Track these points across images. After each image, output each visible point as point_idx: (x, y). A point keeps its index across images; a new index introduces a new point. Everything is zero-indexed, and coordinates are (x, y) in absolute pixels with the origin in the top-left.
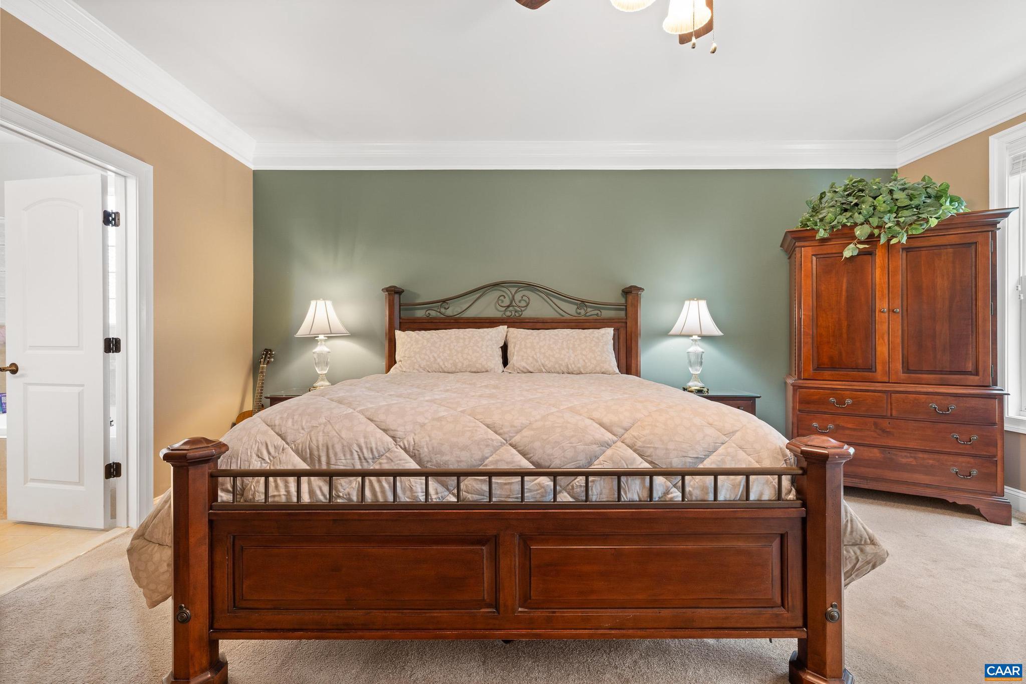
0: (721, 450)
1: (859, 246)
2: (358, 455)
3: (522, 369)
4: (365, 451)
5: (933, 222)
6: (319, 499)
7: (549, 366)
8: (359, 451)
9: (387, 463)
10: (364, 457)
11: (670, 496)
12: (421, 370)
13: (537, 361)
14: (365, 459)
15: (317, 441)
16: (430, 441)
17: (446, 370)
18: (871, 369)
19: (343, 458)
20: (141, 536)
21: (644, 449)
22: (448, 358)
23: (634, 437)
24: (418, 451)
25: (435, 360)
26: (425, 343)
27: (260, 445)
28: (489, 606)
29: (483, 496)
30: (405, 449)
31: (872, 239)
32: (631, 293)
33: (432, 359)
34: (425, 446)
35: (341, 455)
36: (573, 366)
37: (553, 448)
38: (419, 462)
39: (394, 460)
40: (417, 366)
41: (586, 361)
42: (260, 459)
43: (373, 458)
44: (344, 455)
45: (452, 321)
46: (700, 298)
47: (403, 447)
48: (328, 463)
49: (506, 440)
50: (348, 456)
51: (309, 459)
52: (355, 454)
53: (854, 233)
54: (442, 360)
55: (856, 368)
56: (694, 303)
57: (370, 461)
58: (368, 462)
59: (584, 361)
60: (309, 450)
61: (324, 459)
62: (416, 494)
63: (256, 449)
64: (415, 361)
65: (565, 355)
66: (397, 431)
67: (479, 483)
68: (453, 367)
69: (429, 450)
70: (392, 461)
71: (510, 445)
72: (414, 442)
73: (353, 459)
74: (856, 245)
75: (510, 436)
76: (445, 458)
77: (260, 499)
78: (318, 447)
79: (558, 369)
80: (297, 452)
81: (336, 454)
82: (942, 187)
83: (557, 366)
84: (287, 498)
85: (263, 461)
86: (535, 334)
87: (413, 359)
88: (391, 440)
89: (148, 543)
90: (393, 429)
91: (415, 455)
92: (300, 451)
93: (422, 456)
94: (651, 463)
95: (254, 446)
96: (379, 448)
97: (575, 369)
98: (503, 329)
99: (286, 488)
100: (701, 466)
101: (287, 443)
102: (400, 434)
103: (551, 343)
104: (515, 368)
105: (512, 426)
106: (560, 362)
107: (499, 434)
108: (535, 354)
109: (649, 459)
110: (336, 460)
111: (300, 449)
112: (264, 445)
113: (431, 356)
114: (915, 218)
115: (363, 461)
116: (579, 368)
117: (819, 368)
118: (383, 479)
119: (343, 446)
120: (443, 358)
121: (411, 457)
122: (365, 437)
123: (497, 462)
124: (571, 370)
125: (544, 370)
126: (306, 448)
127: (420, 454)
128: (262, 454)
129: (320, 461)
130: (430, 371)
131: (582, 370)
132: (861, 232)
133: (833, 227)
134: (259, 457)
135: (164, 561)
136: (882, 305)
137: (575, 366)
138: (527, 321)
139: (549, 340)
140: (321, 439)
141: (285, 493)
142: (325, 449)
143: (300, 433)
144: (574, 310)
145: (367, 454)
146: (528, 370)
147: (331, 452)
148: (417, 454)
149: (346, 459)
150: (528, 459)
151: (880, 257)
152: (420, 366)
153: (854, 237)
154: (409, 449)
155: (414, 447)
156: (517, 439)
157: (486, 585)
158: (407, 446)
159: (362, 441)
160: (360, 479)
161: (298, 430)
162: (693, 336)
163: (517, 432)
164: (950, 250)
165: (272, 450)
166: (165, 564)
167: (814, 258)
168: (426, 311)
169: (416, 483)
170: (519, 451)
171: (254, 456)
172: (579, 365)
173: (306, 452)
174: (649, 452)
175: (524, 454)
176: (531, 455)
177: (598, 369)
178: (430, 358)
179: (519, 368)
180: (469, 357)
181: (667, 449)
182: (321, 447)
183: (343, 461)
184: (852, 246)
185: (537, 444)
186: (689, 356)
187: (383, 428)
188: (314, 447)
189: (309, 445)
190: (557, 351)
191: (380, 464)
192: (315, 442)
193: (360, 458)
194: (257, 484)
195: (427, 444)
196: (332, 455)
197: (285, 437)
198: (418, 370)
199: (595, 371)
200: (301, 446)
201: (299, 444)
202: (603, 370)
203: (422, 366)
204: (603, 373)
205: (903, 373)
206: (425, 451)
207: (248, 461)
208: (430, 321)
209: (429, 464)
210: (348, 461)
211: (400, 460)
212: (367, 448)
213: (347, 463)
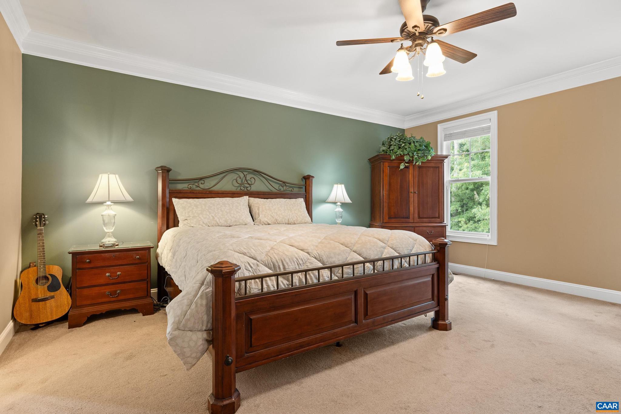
0: (415, 246)
1: (405, 164)
2: (297, 263)
3: (265, 223)
4: (299, 260)
5: (430, 158)
6: (282, 287)
7: (279, 220)
8: (297, 260)
9: (310, 265)
10: (300, 263)
11: (405, 265)
12: (204, 225)
13: (273, 218)
14: (300, 264)
15: (275, 258)
16: (325, 252)
17: (220, 224)
18: (408, 218)
19: (291, 265)
20: (177, 328)
21: (397, 248)
22: (221, 216)
23: (392, 244)
24: (322, 258)
25: (214, 218)
26: (204, 207)
27: (245, 263)
28: (353, 323)
29: (349, 274)
30: (315, 258)
31: (410, 162)
32: (307, 179)
33: (211, 218)
34: (324, 255)
35: (289, 264)
36: (291, 220)
37: (370, 251)
38: (323, 263)
39: (313, 263)
40: (201, 223)
41: (298, 217)
42: (248, 271)
43: (303, 264)
44: (291, 263)
45: (207, 192)
46: (341, 184)
47: (314, 257)
48: (284, 268)
49: (351, 250)
50: (293, 264)
51: (273, 268)
52: (296, 262)
53: (404, 158)
54: (218, 218)
55: (403, 218)
56: (339, 186)
57: (302, 265)
58: (301, 265)
59: (297, 217)
60: (272, 263)
61: (281, 267)
62: (324, 278)
63: (244, 266)
64: (200, 219)
65: (287, 214)
66: (308, 250)
67: (347, 269)
68: (225, 223)
69: (326, 256)
70: (312, 264)
71: (353, 251)
72: (318, 254)
73: (295, 265)
74: (404, 164)
75: (352, 248)
76: (334, 259)
77: (254, 292)
78: (277, 261)
79: (284, 222)
80: (266, 266)
81: (287, 264)
82: (428, 143)
83: (283, 220)
84: (267, 289)
85: (250, 272)
86: (268, 201)
87: (198, 218)
88: (307, 254)
89: (183, 332)
90: (306, 249)
91: (321, 260)
92: (267, 265)
93: (324, 260)
94: (399, 253)
95: (242, 264)
96: (304, 258)
97: (292, 221)
98: (246, 198)
99: (266, 284)
100: (411, 253)
101: (258, 261)
102: (310, 251)
103: (279, 207)
104: (261, 222)
105: (351, 243)
106: (285, 218)
107: (348, 247)
108: (272, 213)
109: (398, 252)
110: (288, 266)
111: (267, 263)
112: (247, 263)
113: (210, 216)
114: (423, 155)
115: (300, 265)
116: (294, 221)
117: (390, 218)
118: (314, 271)
119: (289, 259)
120: (218, 217)
121: (319, 261)
122: (297, 254)
123: (352, 259)
124: (290, 222)
125: (277, 223)
126: (270, 263)
127: (323, 259)
128: (248, 269)
129: (279, 268)
130: (210, 225)
131: (295, 222)
132: (406, 158)
133: (397, 155)
134: (247, 270)
135: (200, 338)
136: (411, 190)
137: (292, 220)
138: (255, 193)
139: (277, 205)
140: (276, 257)
141: (267, 287)
142: (281, 262)
143: (262, 255)
144: (278, 187)
145: (301, 262)
146: (268, 223)
147: (284, 262)
148: (322, 260)
149: (292, 265)
150: (361, 256)
151: (411, 170)
152: (203, 223)
153: (404, 160)
154: (317, 257)
155: (319, 256)
156: (355, 248)
157: (353, 313)
158: (316, 256)
159: (296, 256)
160: (304, 273)
161: (260, 254)
162: (338, 203)
163: (354, 246)
164: (432, 169)
165: (252, 265)
166: (201, 340)
167: (389, 168)
168: (188, 185)
169: (324, 272)
170: (357, 254)
171: (245, 270)
172: (294, 219)
173: (271, 265)
174: (398, 249)
175: (360, 255)
176: (363, 255)
177: (303, 221)
178: (210, 217)
179: (263, 222)
180: (235, 216)
181: (403, 247)
182: (278, 261)
183: (292, 266)
184: (403, 164)
185: (364, 250)
186: (336, 213)
187: (301, 249)
188: (274, 260)
189: (271, 261)
190: (283, 211)
191: (307, 266)
192: (274, 259)
193: (298, 264)
194: (251, 284)
195: (324, 254)
196: (285, 264)
197: (255, 258)
198: (202, 225)
199: (302, 222)
200: (267, 262)
201: (265, 261)
202: (306, 222)
203: (205, 222)
204: (305, 223)
205: (418, 219)
206: (325, 259)
207: (242, 273)
208: (192, 192)
209: (327, 263)
210: (294, 266)
211: (316, 263)
212: (300, 259)
213: (293, 267)
